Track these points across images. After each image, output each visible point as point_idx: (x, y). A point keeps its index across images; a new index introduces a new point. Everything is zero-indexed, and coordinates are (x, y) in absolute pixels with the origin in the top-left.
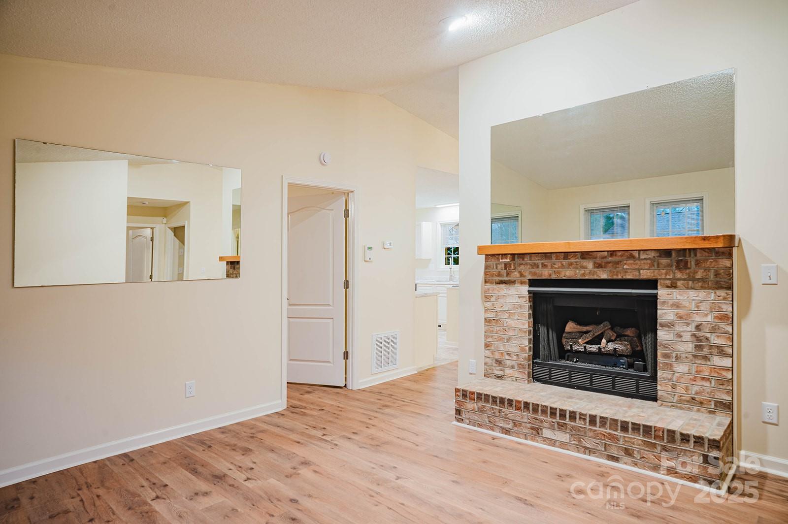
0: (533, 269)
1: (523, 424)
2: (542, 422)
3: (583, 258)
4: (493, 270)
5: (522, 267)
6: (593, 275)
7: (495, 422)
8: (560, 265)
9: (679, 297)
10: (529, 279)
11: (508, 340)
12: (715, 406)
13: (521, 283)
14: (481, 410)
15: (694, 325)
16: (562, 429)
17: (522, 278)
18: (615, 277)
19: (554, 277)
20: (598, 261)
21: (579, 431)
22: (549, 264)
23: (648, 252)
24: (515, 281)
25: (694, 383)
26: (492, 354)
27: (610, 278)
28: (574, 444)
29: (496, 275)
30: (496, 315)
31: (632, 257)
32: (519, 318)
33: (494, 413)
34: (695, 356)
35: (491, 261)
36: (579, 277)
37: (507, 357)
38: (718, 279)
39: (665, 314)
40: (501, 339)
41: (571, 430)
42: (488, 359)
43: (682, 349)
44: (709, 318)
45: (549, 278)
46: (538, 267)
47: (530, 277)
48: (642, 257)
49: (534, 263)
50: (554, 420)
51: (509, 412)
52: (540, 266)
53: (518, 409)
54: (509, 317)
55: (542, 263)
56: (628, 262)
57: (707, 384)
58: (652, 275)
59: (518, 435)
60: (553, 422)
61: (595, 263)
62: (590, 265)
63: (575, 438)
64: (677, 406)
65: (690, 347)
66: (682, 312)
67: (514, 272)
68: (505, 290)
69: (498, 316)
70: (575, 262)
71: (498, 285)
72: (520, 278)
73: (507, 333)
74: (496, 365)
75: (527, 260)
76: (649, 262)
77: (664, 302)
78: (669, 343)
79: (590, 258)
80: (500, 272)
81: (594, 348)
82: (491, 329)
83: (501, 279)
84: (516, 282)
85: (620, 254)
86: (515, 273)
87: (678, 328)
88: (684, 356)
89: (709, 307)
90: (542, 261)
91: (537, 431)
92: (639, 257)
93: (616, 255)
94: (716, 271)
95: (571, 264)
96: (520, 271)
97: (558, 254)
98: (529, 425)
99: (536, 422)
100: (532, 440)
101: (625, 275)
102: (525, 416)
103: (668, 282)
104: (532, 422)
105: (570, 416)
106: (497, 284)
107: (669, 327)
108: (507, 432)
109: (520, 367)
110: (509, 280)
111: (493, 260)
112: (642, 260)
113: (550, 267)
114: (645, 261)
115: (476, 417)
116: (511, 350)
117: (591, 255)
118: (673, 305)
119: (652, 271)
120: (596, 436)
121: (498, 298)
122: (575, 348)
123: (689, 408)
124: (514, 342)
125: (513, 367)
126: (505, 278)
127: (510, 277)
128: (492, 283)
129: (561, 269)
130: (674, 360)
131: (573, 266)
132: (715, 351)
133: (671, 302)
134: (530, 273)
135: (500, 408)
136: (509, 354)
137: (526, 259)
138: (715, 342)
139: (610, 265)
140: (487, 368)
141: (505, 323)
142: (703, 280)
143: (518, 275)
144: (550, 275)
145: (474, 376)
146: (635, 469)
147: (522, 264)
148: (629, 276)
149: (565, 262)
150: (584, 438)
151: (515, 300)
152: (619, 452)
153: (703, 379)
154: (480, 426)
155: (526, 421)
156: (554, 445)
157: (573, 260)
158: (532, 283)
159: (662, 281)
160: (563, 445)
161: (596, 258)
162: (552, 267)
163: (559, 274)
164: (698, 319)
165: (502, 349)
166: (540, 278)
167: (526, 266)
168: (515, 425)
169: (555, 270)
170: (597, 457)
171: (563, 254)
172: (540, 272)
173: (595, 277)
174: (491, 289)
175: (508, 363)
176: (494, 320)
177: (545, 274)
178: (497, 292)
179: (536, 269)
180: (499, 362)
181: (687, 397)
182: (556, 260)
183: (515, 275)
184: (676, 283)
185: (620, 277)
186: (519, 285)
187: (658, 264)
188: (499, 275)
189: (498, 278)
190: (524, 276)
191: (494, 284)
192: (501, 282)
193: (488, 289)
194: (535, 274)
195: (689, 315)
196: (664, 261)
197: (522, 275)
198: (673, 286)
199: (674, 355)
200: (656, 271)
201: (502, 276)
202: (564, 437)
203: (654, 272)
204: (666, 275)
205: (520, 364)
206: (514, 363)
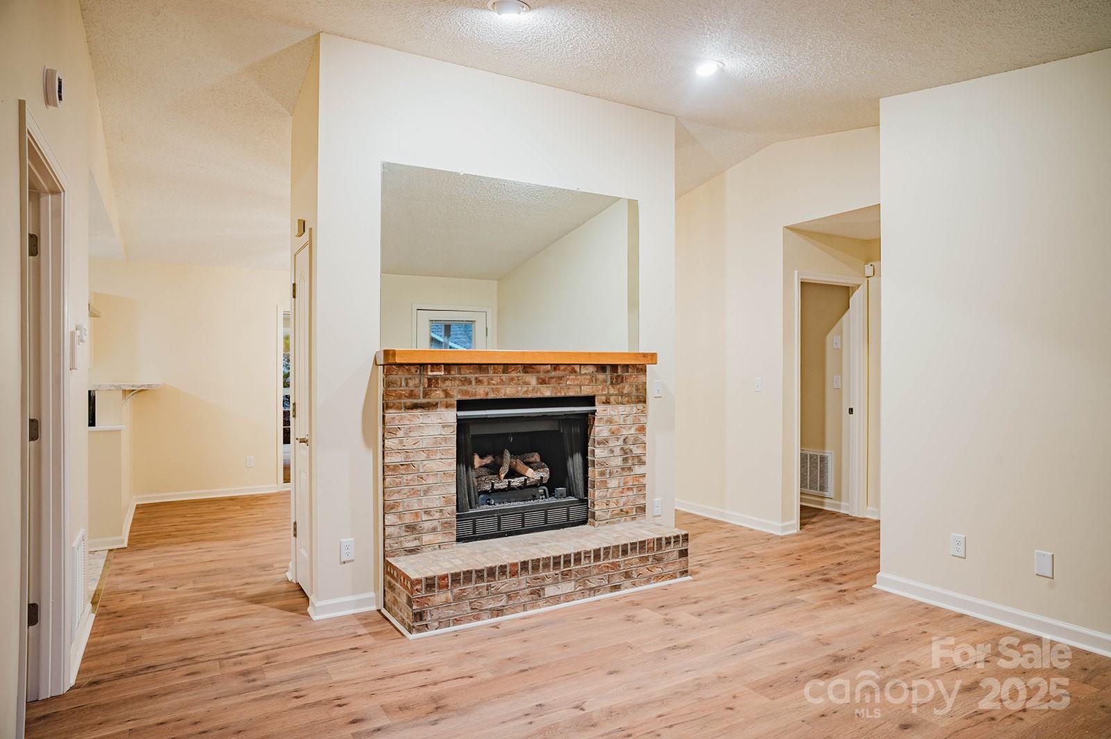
0: (464, 385)
1: (520, 592)
2: (543, 579)
3: (525, 372)
4: (401, 388)
5: (448, 383)
6: (536, 393)
7: (481, 606)
8: (499, 380)
9: (612, 413)
10: (457, 401)
11: (426, 492)
12: (636, 512)
13: (447, 407)
14: (458, 598)
15: (622, 439)
16: (566, 578)
17: (449, 400)
18: (559, 395)
19: (491, 396)
20: (542, 375)
21: (584, 572)
22: (485, 380)
23: (588, 367)
24: (437, 404)
25: (623, 495)
26: (400, 518)
27: (554, 395)
28: (580, 590)
29: (407, 397)
30: (407, 457)
31: (574, 371)
32: (443, 457)
33: (479, 594)
34: (623, 469)
35: (397, 374)
36: (521, 395)
37: (425, 517)
38: (639, 394)
39: (600, 430)
40: (414, 493)
41: (576, 576)
42: (392, 528)
43: (614, 464)
44: (632, 431)
45: (485, 398)
46: (470, 383)
47: (460, 397)
48: (583, 372)
49: (465, 378)
50: (557, 572)
51: (501, 584)
52: (474, 382)
53: (514, 574)
54: (428, 458)
55: (476, 378)
56: (570, 377)
57: (630, 493)
58: (591, 391)
59: (514, 610)
60: (556, 574)
61: (538, 378)
62: (532, 379)
63: (580, 582)
64: (610, 522)
65: (618, 461)
66: (614, 427)
67: (436, 391)
68: (421, 417)
69: (410, 458)
70: (517, 377)
71: (409, 411)
72: (446, 399)
73: (424, 482)
74: (407, 534)
75: (454, 373)
76: (589, 377)
77: (601, 418)
78: (604, 460)
79: (532, 372)
80: (412, 391)
81: (516, 482)
82: (398, 480)
83: (415, 401)
84: (439, 405)
85: (562, 368)
86: (438, 392)
87: (612, 444)
88: (615, 471)
89: (632, 420)
90: (476, 375)
91: (537, 593)
92: (580, 372)
93: (559, 369)
94: (636, 386)
95: (512, 379)
96: (445, 388)
97: (496, 366)
98: (527, 591)
99: (536, 583)
100: (533, 607)
101: (568, 392)
102: (523, 581)
103: (604, 398)
104: (532, 585)
105: (575, 560)
106: (409, 409)
107: (604, 444)
108: (498, 612)
109: (445, 527)
110: (429, 403)
111: (400, 373)
112: (583, 375)
113: (486, 384)
114: (585, 377)
115: (451, 611)
116: (431, 505)
117: (534, 368)
118: (607, 421)
119: (591, 387)
120: (601, 571)
121: (410, 430)
122: (497, 486)
123: (619, 520)
124: (435, 493)
125: (434, 530)
126: (422, 400)
127: (429, 398)
128: (399, 408)
129: (501, 386)
130: (608, 476)
131: (514, 381)
132: (636, 461)
133: (605, 418)
134: (460, 392)
135: (489, 583)
136: (427, 513)
137: (452, 373)
138: (636, 452)
139: (553, 380)
140: (392, 542)
141: (421, 468)
142: (628, 395)
143: (442, 395)
144: (487, 394)
145: (351, 563)
146: (635, 589)
147: (448, 379)
148: (571, 393)
149: (505, 377)
150: (588, 578)
151: (437, 431)
152: (621, 578)
153: (628, 489)
154: (457, 621)
155: (524, 586)
156: (558, 602)
157: (513, 374)
158: (462, 405)
159: (599, 397)
160: (568, 597)
161: (539, 372)
162: (489, 384)
163: (498, 392)
164: (625, 432)
165: (416, 507)
166: (474, 398)
167: (453, 382)
168: (509, 597)
169: (493, 387)
170: (601, 594)
171: (502, 366)
172: (474, 391)
173: (538, 395)
174: (397, 418)
175: (427, 525)
176: (402, 465)
177: (480, 392)
178: (408, 422)
179: (469, 387)
180: (411, 528)
181: (617, 511)
182: (493, 373)
183: (437, 395)
184: (609, 399)
185: (563, 394)
186: (443, 409)
187: (596, 380)
188: (412, 395)
189: (410, 400)
190: (452, 397)
191: (403, 411)
192: (415, 407)
193: (393, 418)
194: (466, 393)
195: (618, 430)
196: (601, 376)
197: (447, 394)
198: (607, 402)
199: (608, 471)
200: (595, 387)
201: (417, 397)
202: (568, 587)
203: (593, 388)
204: (602, 390)
205: (446, 523)
206: (435, 523)
